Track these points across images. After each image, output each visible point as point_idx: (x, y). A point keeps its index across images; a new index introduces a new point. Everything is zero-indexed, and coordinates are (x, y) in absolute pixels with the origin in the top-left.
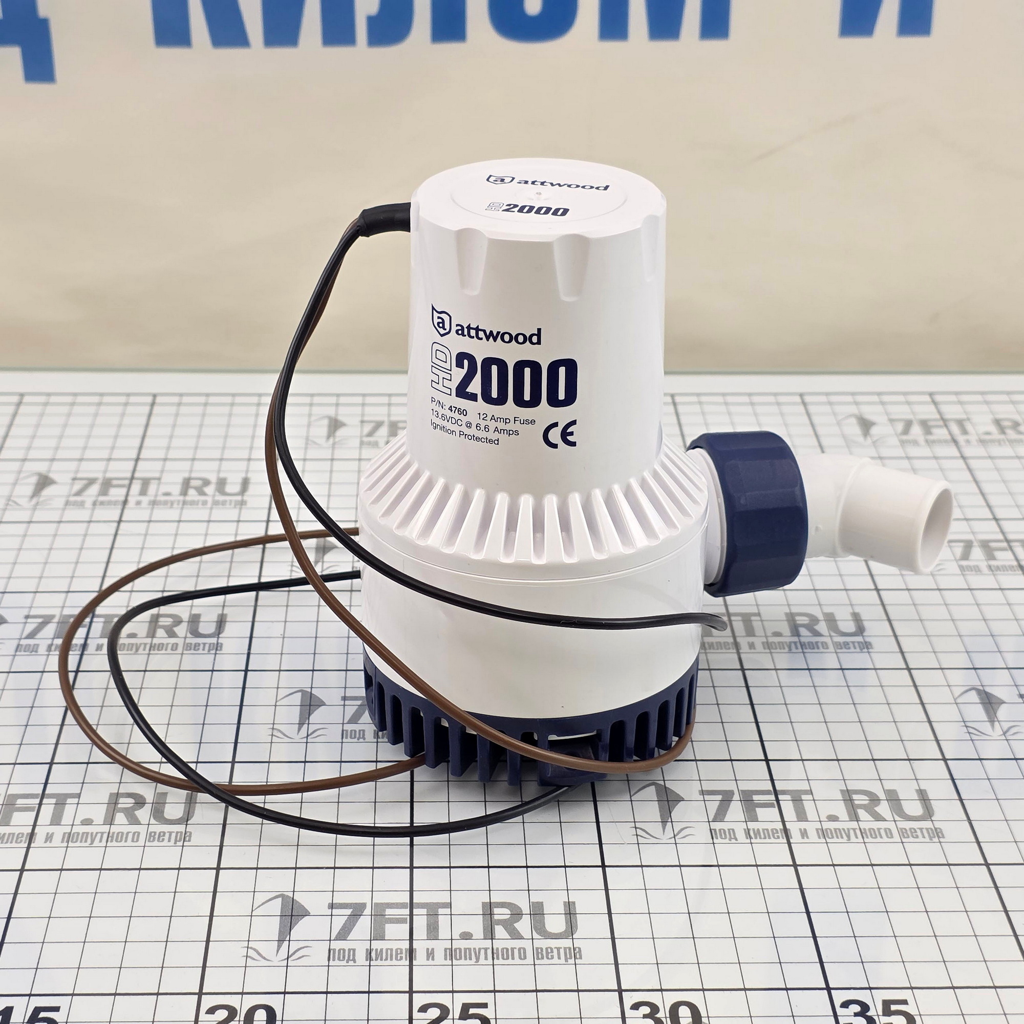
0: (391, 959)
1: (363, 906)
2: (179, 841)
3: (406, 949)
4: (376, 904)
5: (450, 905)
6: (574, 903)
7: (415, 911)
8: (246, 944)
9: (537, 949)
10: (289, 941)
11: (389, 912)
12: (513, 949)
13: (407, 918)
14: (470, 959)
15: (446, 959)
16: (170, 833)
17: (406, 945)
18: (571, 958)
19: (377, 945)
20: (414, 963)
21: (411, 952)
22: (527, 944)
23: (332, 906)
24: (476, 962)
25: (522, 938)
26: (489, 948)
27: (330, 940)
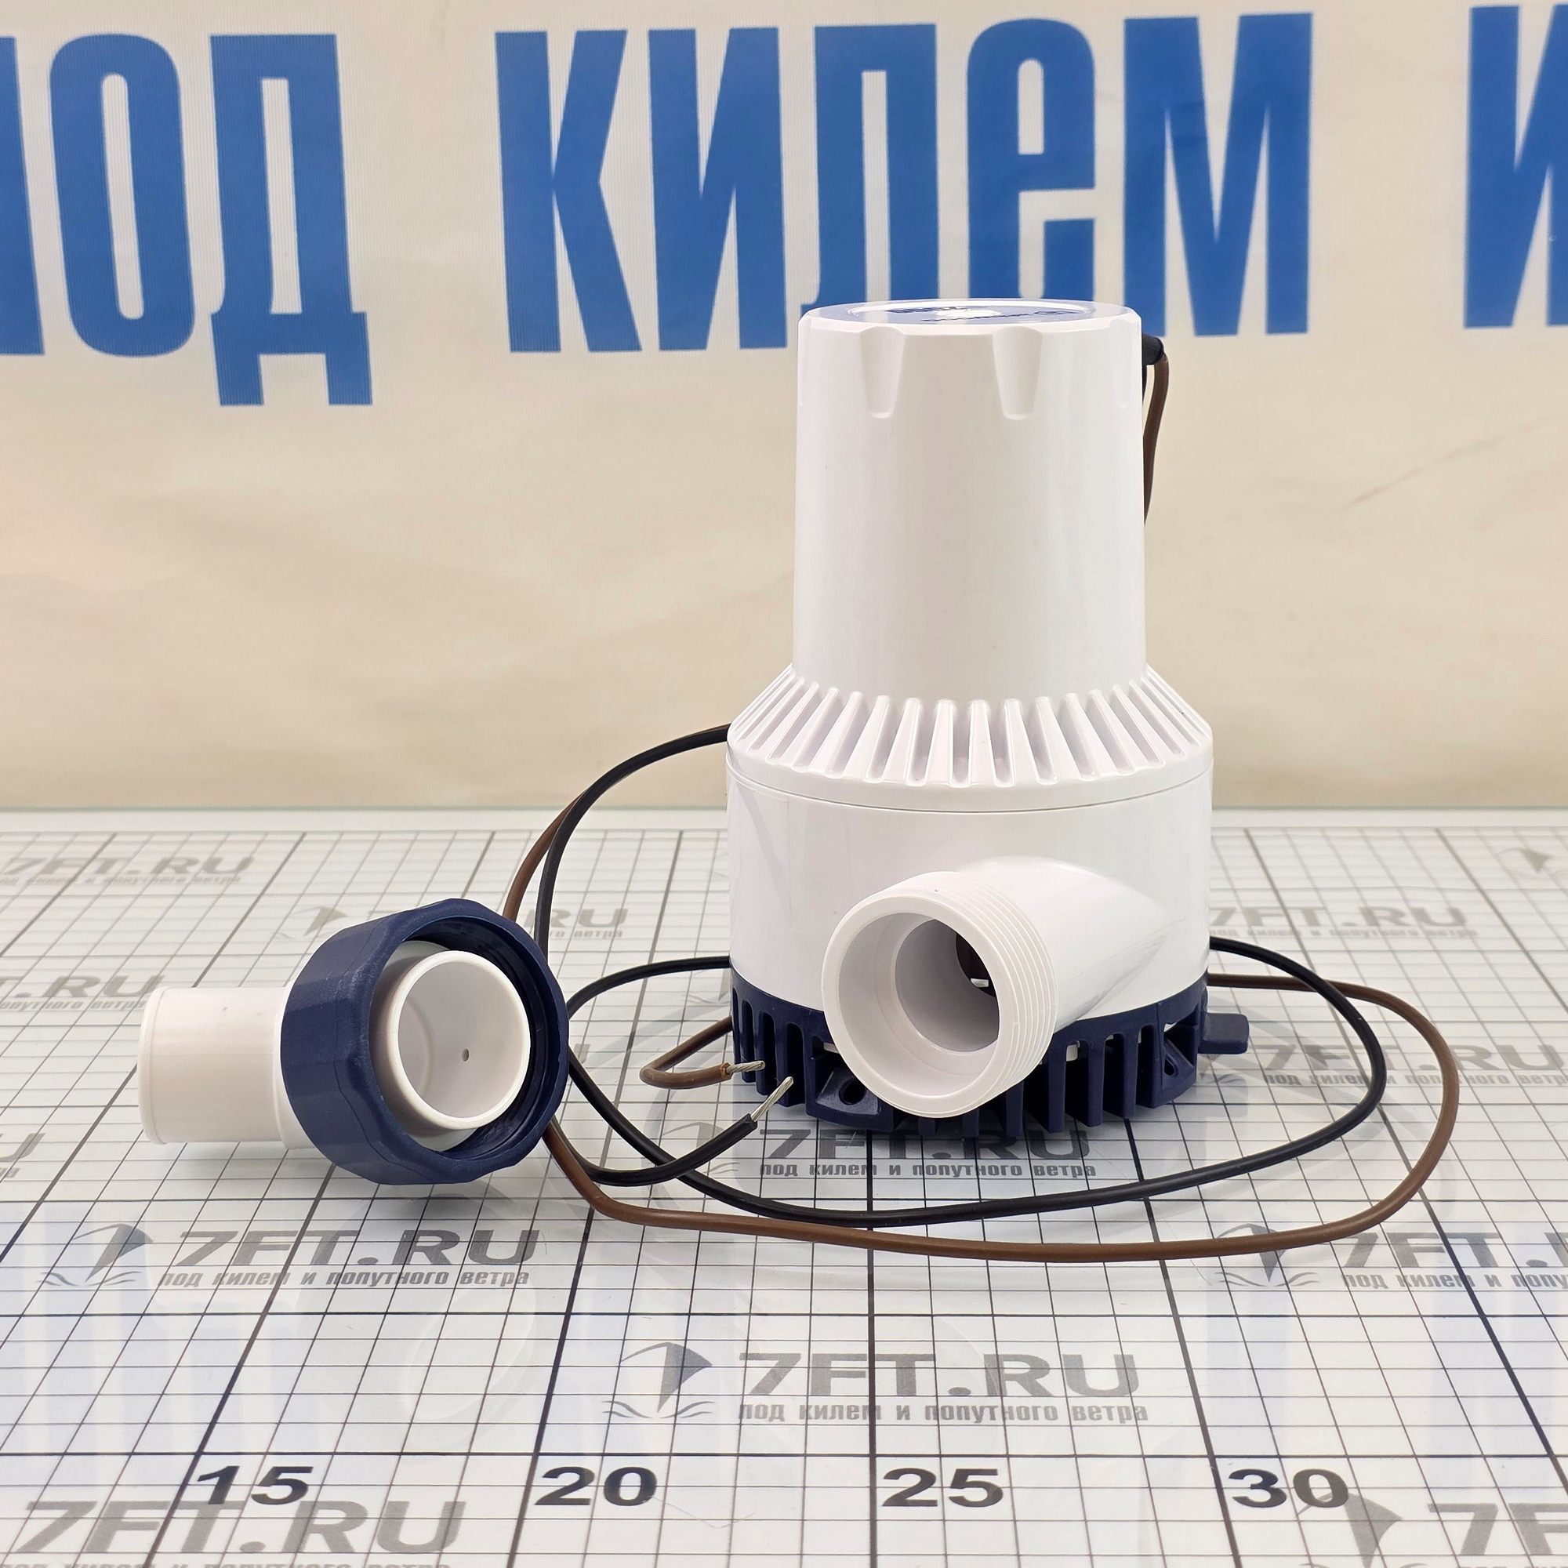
0: (841, 1417)
1: (797, 1357)
2: (508, 1283)
3: (863, 1406)
4: (816, 1356)
5: (934, 1358)
6: (1131, 1357)
7: (877, 1364)
8: (610, 1398)
9: (1075, 1408)
10: (679, 1395)
11: (835, 1364)
12: (1035, 1409)
13: (864, 1372)
14: (967, 1418)
15: (928, 1418)
16: (495, 1275)
17: (866, 1402)
18: (1129, 1418)
19: (815, 1401)
20: (878, 1422)
21: (872, 1411)
22: (1060, 1404)
23: (747, 1356)
24: (976, 1422)
25: (1049, 1395)
26: (997, 1407)
27: (743, 1395)
